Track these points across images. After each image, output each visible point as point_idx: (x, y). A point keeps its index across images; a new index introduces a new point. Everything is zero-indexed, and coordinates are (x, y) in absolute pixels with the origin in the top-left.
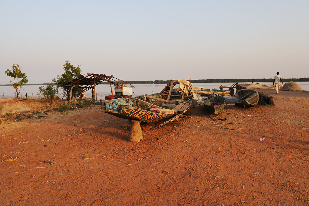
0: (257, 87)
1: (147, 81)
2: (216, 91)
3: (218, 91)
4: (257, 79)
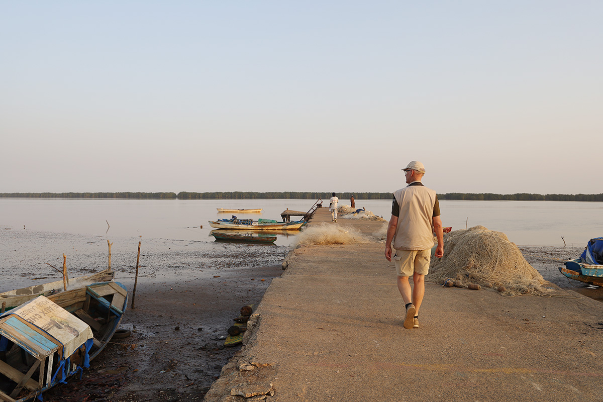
0: (329, 239)
1: (164, 193)
2: (269, 224)
3: (273, 224)
4: (375, 193)
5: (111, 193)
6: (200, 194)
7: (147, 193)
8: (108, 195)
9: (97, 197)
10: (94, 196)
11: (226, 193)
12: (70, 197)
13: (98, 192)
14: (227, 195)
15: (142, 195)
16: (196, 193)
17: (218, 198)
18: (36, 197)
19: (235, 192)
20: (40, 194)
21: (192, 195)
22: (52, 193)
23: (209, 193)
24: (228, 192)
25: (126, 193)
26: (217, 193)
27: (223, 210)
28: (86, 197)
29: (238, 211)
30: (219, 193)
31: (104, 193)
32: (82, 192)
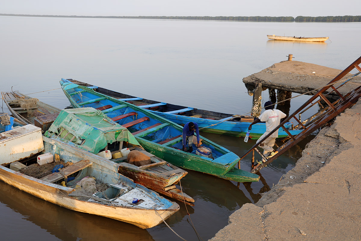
5: (247, 17)
6: (313, 18)
7: (272, 17)
8: (244, 19)
9: (237, 20)
10: (235, 19)
11: (336, 17)
12: (220, 20)
13: (238, 16)
14: (337, 19)
15: (268, 19)
16: (310, 17)
17: (329, 21)
18: (200, 19)
19: (345, 16)
20: (203, 17)
21: (307, 19)
22: (210, 17)
23: (321, 17)
24: (339, 16)
25: (257, 17)
26: (329, 17)
27: (274, 38)
28: (230, 20)
29: (294, 39)
30: (330, 17)
31: (242, 17)
32: (228, 16)
